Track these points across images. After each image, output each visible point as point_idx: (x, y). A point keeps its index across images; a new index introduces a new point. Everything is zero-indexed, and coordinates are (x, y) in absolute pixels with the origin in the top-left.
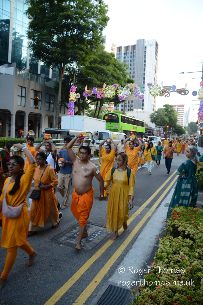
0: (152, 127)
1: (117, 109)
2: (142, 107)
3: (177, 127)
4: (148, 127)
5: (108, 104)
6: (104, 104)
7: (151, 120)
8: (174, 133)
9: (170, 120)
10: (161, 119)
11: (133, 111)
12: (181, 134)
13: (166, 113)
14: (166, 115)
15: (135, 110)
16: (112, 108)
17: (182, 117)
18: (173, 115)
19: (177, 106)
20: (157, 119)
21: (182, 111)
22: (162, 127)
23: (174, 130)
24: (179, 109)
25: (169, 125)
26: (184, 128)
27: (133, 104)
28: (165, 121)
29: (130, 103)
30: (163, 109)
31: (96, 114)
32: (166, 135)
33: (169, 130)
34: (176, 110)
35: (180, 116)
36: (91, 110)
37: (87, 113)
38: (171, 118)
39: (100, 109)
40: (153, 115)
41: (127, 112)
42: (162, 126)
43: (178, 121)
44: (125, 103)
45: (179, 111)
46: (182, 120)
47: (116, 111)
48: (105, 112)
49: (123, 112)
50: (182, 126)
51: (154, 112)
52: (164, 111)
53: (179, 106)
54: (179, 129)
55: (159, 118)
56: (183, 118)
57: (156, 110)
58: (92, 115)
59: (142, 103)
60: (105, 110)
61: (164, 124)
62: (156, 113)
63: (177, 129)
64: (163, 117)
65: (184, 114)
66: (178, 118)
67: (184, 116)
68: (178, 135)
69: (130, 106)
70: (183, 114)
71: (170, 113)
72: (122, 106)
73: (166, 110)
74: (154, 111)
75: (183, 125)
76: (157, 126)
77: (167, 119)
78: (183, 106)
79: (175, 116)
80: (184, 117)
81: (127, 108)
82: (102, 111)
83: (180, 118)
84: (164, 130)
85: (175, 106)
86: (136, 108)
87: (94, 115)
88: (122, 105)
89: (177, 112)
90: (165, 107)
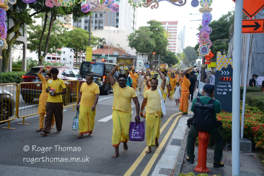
0: (132, 55)
1: (77, 27)
2: (115, 24)
3: (168, 54)
4: (125, 53)
5: (63, 18)
6: (57, 17)
7: (129, 44)
8: (164, 63)
9: (157, 44)
10: (145, 43)
11: (103, 30)
12: (174, 64)
13: (152, 33)
14: (151, 37)
15: (105, 28)
16: (71, 24)
17: (175, 40)
18: (161, 36)
19: (167, 23)
20: (138, 43)
21: (174, 30)
22: (147, 54)
23: (163, 58)
24: (170, 27)
25: (157, 51)
26: (177, 56)
27: (103, 18)
28: (150, 46)
29: (99, 18)
30: (147, 27)
31: (45, 33)
32: (152, 66)
33: (156, 58)
34: (166, 29)
35: (172, 38)
36: (37, 27)
37: (29, 30)
38: (159, 40)
39: (51, 24)
40: (132, 35)
41: (93, 30)
42: (146, 52)
43: (169, 44)
44: (91, 16)
45: (170, 30)
46: (174, 44)
47: (76, 29)
48: (59, 31)
49: (87, 31)
50: (175, 53)
51: (134, 32)
52: (149, 30)
53: (170, 23)
54: (170, 57)
55: (141, 40)
56: (176, 42)
57: (137, 29)
58: (39, 33)
59: (116, 18)
60: (59, 27)
61: (148, 49)
62: (137, 34)
63: (167, 58)
64: (147, 39)
65: (177, 34)
66: (168, 41)
67: (177, 37)
68: (169, 66)
69: (98, 21)
70: (176, 36)
71: (158, 34)
72: (86, 22)
73: (152, 29)
74: (134, 29)
75: (177, 52)
76: (139, 53)
77: (152, 42)
78: (176, 23)
79: (164, 38)
80: (177, 40)
81: (93, 25)
82: (54, 28)
83: (171, 41)
84: (148, 58)
85: (165, 23)
86: (107, 26)
87: (41, 34)
88: (86, 19)
89: (167, 33)
90: (149, 25)
